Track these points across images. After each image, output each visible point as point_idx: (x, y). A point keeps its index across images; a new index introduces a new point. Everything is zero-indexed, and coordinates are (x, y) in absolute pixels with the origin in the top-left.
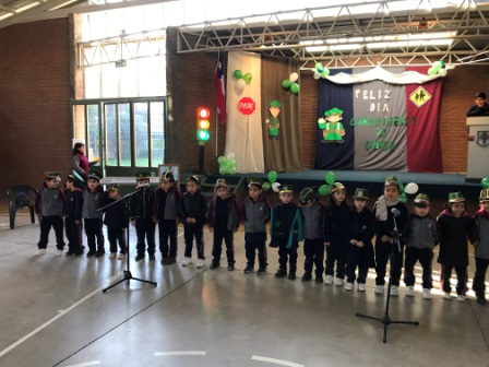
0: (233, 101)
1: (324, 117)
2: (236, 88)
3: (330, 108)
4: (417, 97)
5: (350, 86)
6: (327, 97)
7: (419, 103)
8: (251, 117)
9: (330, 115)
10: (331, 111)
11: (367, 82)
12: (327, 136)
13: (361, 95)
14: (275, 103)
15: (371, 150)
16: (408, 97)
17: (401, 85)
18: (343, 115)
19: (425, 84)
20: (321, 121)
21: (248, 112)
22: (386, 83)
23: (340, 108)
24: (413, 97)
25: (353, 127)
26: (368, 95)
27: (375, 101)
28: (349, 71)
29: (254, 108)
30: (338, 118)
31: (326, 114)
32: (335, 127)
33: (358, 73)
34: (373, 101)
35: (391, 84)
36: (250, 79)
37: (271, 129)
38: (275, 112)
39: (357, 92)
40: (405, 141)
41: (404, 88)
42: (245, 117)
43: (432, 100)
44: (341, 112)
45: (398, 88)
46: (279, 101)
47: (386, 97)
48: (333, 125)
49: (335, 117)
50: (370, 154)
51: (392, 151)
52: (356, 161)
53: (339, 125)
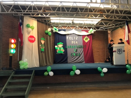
0: (26, 37)
1: (57, 45)
2: (27, 31)
3: (59, 42)
4: (86, 39)
5: (65, 35)
6: (57, 38)
7: (86, 41)
8: (33, 43)
9: (59, 45)
10: (59, 43)
11: (71, 34)
12: (58, 52)
13: (69, 38)
14: (42, 39)
15: (73, 56)
16: (83, 39)
17: (81, 35)
18: (63, 45)
19: (88, 35)
20: (56, 47)
21: (32, 41)
22: (76, 35)
23: (62, 42)
24: (84, 39)
25: (67, 49)
26: (71, 38)
27: (73, 40)
28: (65, 30)
29: (35, 40)
30: (62, 46)
31: (58, 44)
32: (61, 49)
33: (67, 31)
34: (72, 40)
35: (78, 35)
36: (33, 28)
37: (42, 49)
38: (43, 42)
39: (67, 37)
40: (83, 53)
41: (82, 36)
42: (31, 44)
43: (90, 40)
44: (63, 44)
45: (80, 36)
46: (44, 38)
47: (76, 39)
48: (60, 48)
49: (60, 45)
50: (73, 57)
51: (79, 57)
52: (68, 60)
53: (62, 48)
